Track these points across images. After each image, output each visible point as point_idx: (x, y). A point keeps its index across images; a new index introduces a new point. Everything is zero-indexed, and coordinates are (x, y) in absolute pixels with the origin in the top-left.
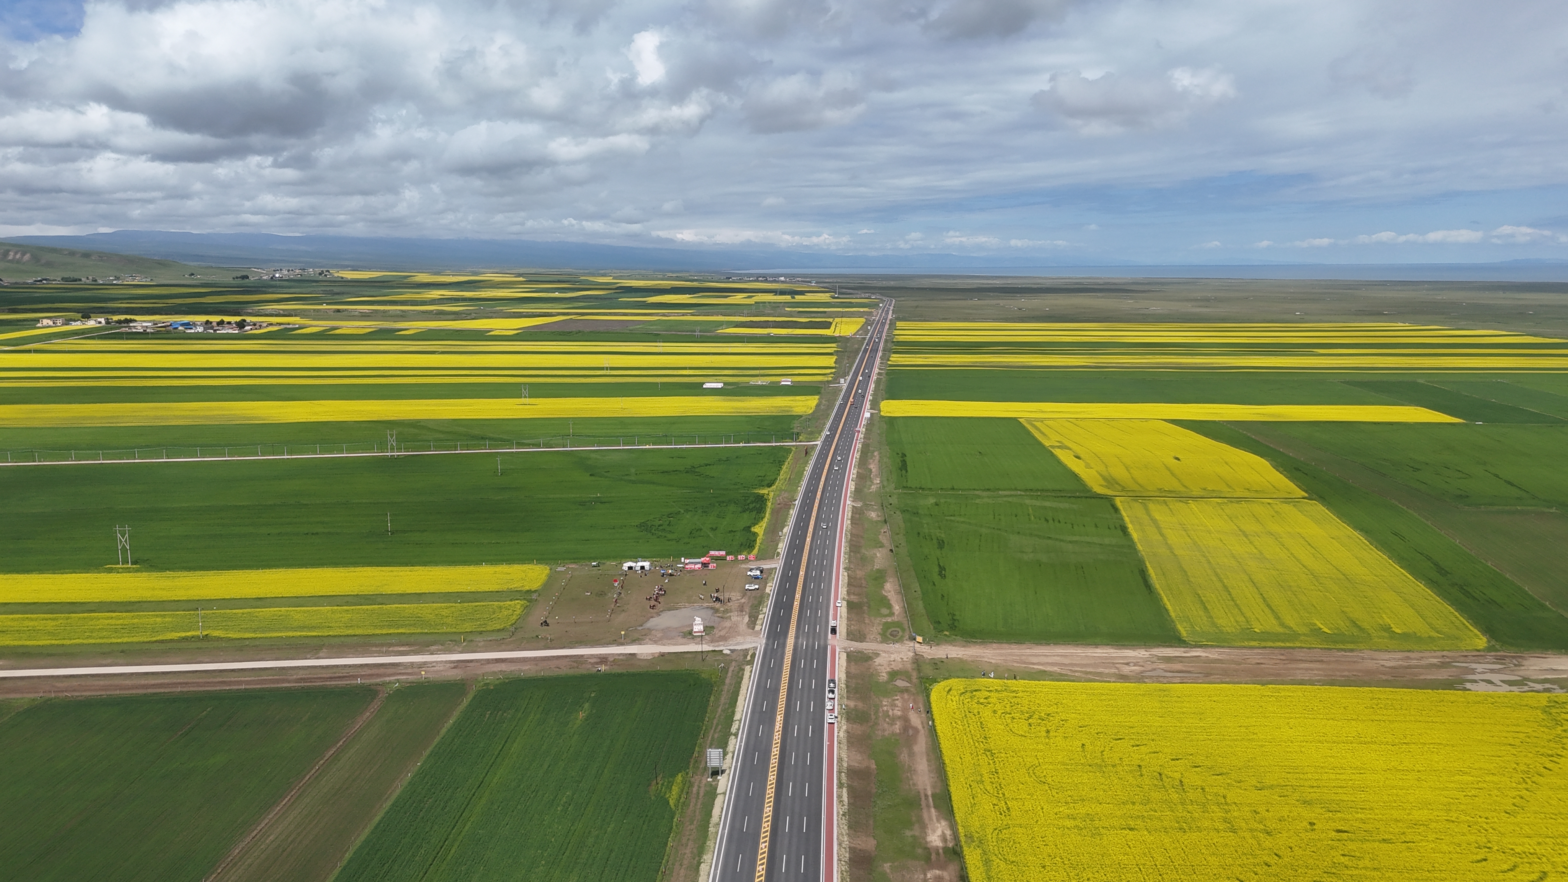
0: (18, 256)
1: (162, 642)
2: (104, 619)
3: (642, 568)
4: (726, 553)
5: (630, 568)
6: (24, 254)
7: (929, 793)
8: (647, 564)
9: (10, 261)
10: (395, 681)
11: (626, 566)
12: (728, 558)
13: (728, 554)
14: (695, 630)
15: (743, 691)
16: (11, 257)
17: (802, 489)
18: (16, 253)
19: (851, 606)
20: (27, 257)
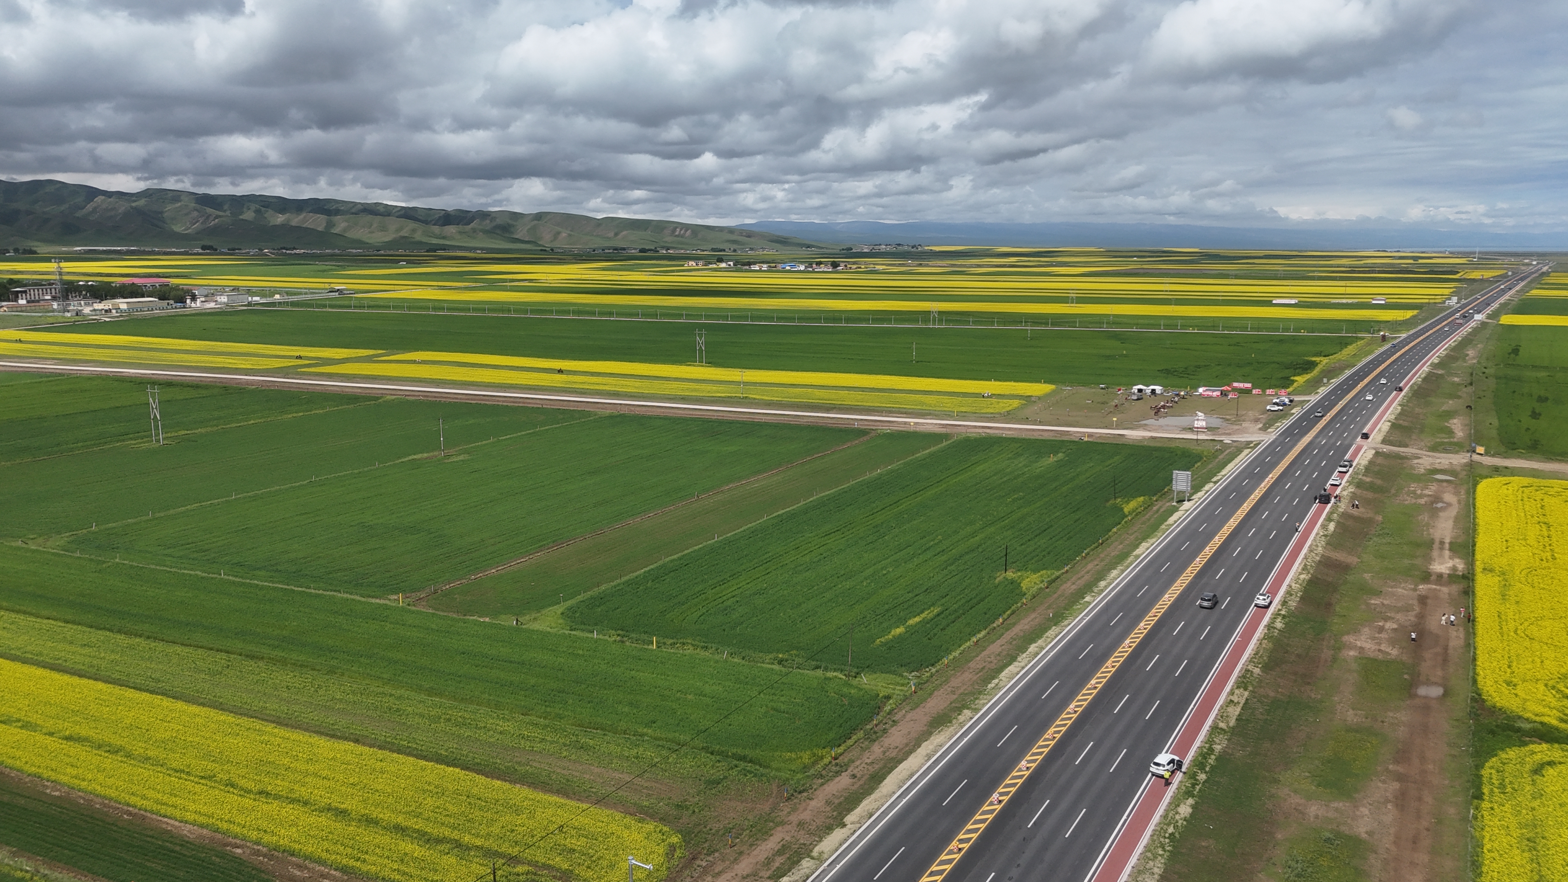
0: (682, 232)
1: (713, 397)
2: (675, 385)
3: (1153, 391)
4: (1252, 386)
5: (1140, 391)
6: (686, 231)
7: (1447, 540)
8: (1158, 389)
9: (676, 236)
10: (887, 429)
11: (1135, 388)
12: (1254, 392)
13: (1254, 387)
14: (1196, 426)
15: (1237, 460)
16: (677, 233)
17: (1365, 361)
18: (681, 230)
19: (1394, 426)
20: (689, 233)
